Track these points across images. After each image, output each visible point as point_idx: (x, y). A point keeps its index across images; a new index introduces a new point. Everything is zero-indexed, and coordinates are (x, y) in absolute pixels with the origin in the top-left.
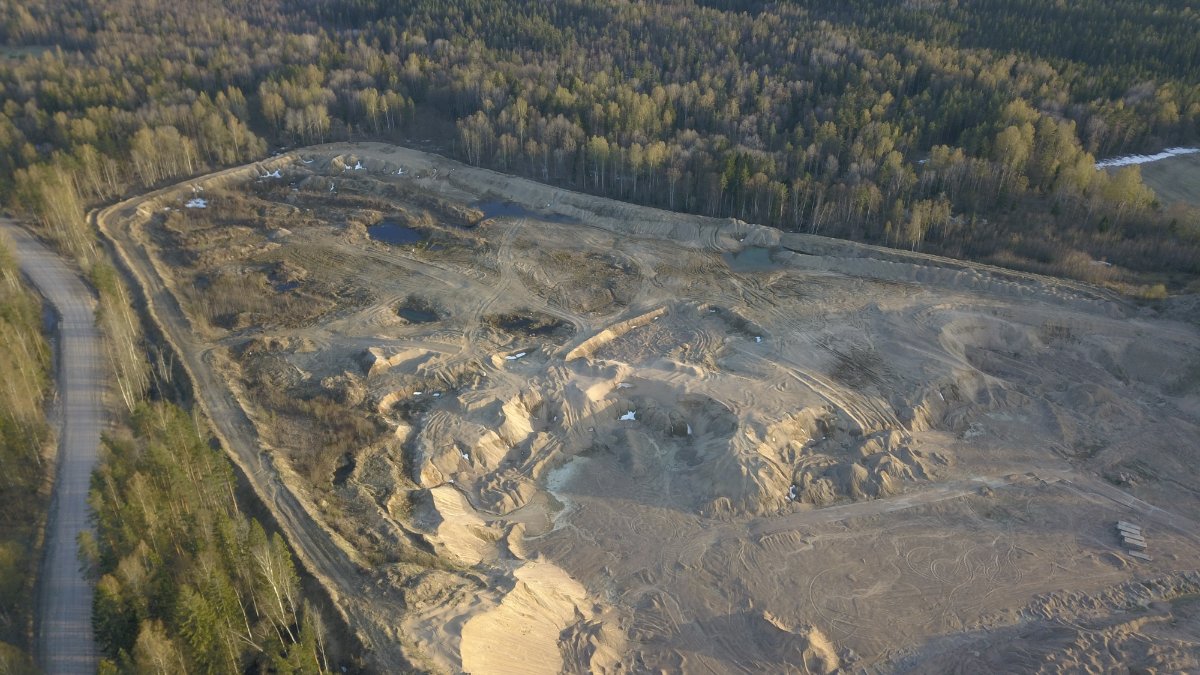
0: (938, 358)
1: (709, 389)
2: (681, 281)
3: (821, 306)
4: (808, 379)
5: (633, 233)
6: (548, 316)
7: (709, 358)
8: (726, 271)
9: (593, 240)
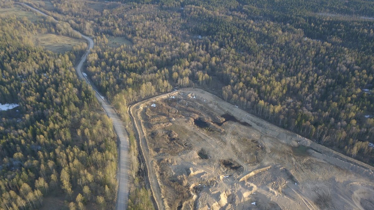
0: (350, 203)
1: (277, 201)
2: (277, 156)
3: (317, 175)
4: (307, 202)
5: (267, 134)
6: (237, 163)
7: (280, 188)
8: (292, 154)
9: (255, 135)
